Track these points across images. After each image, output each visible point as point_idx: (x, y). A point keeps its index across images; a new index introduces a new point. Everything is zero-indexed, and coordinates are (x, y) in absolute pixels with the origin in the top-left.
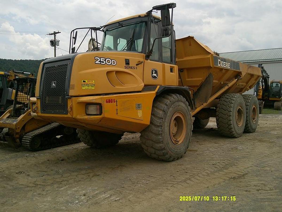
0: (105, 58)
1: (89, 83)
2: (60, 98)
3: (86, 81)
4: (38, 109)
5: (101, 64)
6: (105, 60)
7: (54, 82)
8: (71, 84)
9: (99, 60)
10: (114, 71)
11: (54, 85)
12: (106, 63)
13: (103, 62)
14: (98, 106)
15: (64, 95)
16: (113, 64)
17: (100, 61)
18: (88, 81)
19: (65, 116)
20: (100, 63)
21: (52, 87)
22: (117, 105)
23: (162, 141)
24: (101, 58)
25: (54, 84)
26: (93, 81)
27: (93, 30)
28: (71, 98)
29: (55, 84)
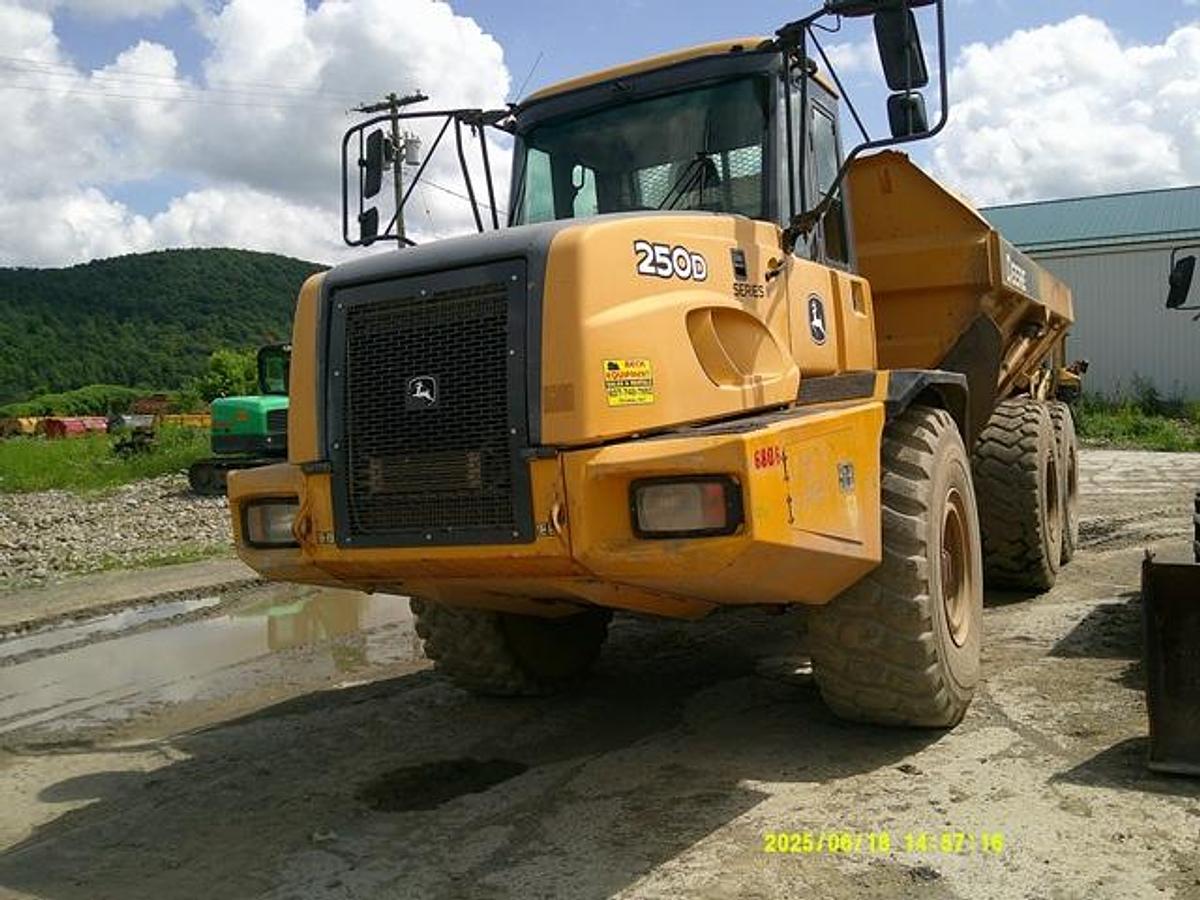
0: (668, 246)
1: (634, 374)
2: (474, 459)
3: (621, 364)
4: (314, 529)
5: (657, 275)
6: (670, 257)
7: (423, 377)
8: (549, 384)
9: (650, 259)
10: (705, 309)
11: (426, 394)
12: (674, 271)
13: (664, 266)
14: (715, 489)
15: (505, 445)
16: (696, 276)
17: (654, 263)
18: (627, 364)
19: (519, 551)
20: (652, 270)
21: (410, 407)
22: (790, 474)
23: (930, 619)
24: (655, 244)
25: (422, 390)
26: (646, 363)
27: (465, 123)
28: (556, 457)
29: (427, 385)
